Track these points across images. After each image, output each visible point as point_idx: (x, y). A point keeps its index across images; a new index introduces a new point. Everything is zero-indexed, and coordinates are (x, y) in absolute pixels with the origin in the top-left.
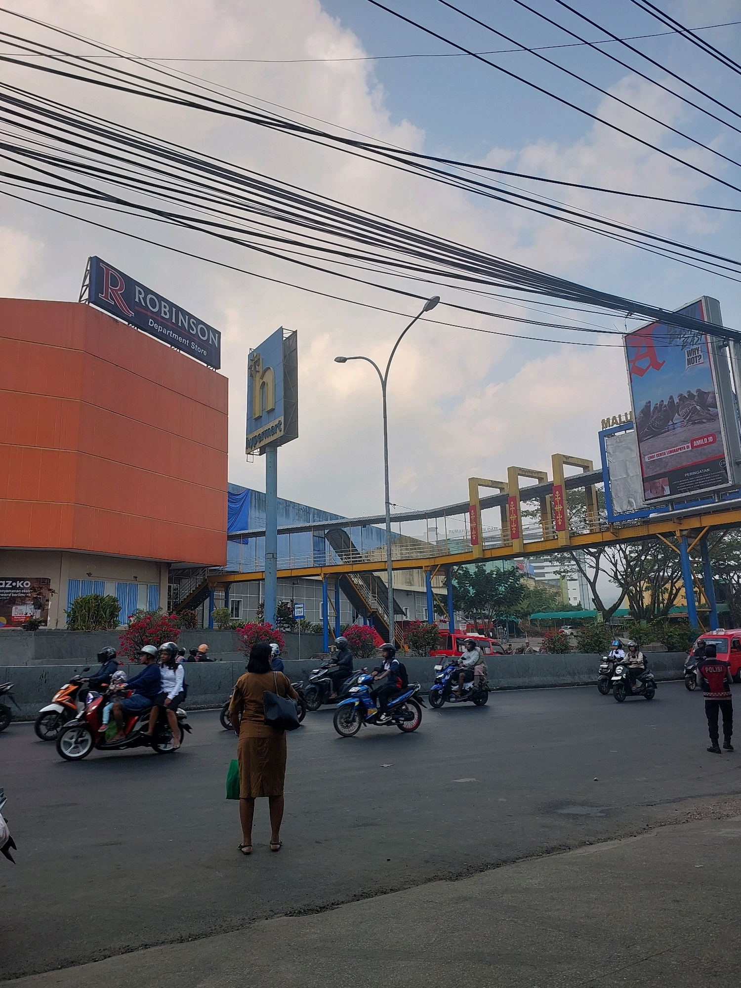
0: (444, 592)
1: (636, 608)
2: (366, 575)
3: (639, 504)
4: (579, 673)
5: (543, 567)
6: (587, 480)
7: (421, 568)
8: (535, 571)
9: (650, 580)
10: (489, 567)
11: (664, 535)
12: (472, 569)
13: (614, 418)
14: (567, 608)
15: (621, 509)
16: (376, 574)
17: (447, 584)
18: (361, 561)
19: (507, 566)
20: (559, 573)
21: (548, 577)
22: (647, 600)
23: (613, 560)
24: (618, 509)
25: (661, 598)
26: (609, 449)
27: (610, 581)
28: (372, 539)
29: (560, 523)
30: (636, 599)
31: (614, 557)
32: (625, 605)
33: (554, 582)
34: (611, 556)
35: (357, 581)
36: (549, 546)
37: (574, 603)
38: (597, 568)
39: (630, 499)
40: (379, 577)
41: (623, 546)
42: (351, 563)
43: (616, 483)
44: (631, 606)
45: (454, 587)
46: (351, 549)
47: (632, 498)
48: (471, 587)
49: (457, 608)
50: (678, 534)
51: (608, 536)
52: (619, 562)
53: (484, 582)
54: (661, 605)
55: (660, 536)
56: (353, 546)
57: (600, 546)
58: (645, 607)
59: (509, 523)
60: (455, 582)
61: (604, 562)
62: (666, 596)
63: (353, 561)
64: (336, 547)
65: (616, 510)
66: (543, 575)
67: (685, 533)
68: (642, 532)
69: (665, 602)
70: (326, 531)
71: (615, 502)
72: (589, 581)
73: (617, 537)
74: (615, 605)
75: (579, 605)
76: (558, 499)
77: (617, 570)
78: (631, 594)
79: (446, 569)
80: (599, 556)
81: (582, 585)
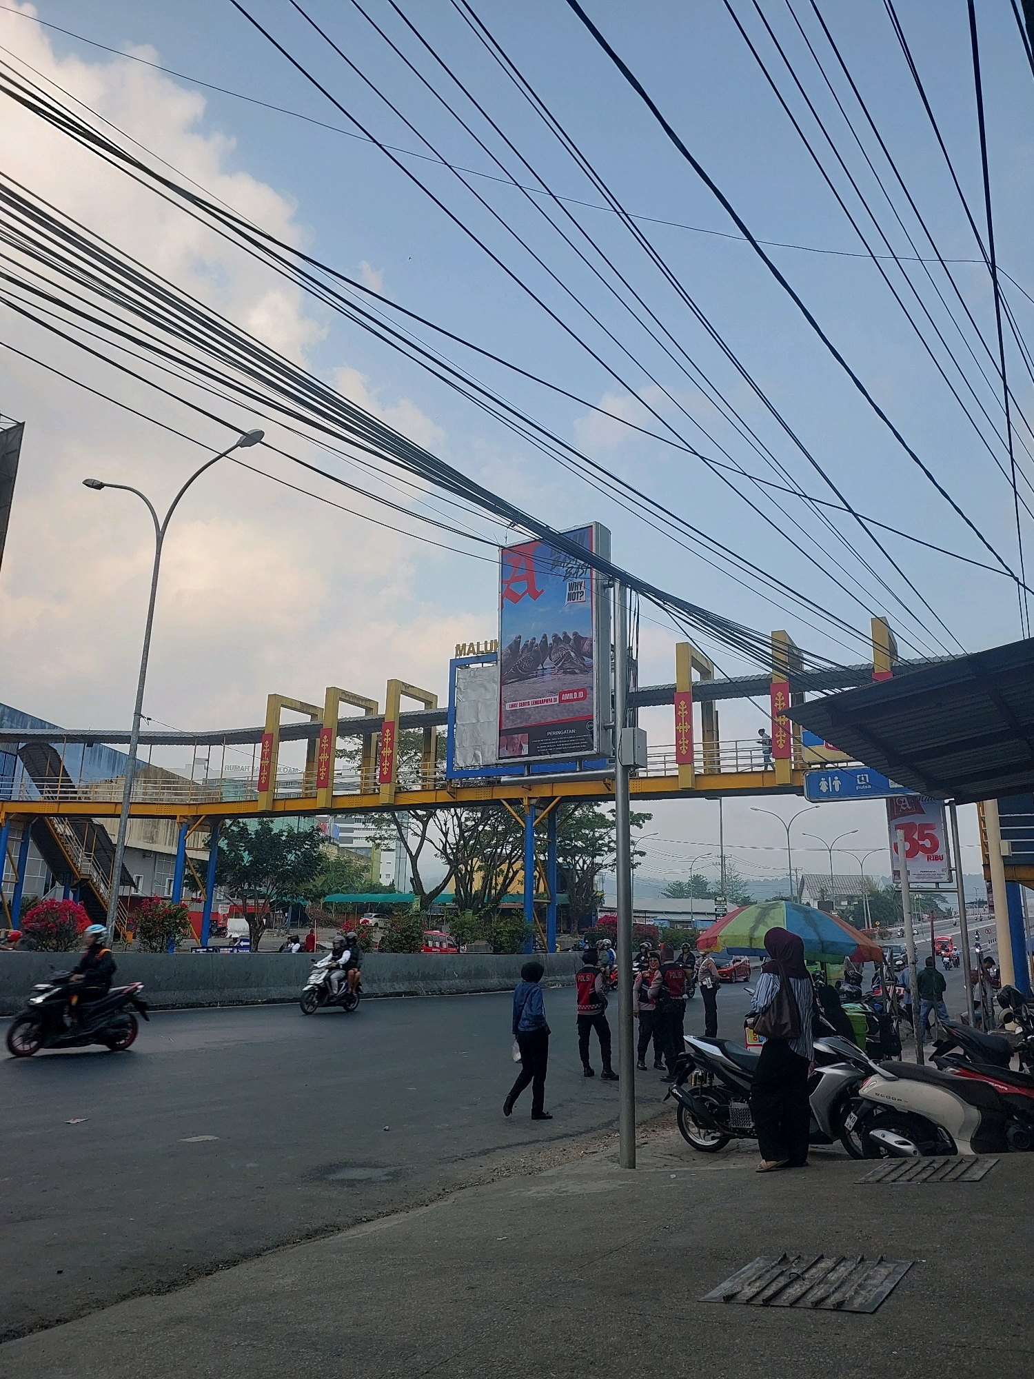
0: (205, 856)
1: (462, 893)
2: (81, 822)
3: (486, 760)
4: (379, 980)
5: (352, 830)
6: (428, 720)
7: (174, 817)
8: (341, 834)
9: (485, 858)
10: (279, 825)
11: (509, 801)
12: (253, 825)
13: (472, 645)
14: (375, 888)
15: (465, 763)
16: (96, 821)
17: (211, 845)
18: (75, 798)
19: (305, 825)
20: (373, 839)
21: (356, 844)
22: (477, 885)
23: (443, 827)
24: (460, 762)
25: (494, 882)
26: (460, 684)
27: (436, 855)
28: (99, 766)
29: (385, 773)
30: (464, 881)
31: (445, 824)
32: (451, 889)
33: (364, 852)
34: (442, 823)
35: (63, 829)
36: (367, 802)
37: (385, 882)
38: (423, 837)
39: (476, 751)
40: (101, 827)
41: (458, 810)
42: (57, 800)
43: (463, 728)
44: (457, 891)
45: (220, 849)
46: (60, 778)
47: (479, 750)
48: (247, 852)
49: (220, 881)
50: (525, 802)
51: (443, 797)
52: (451, 831)
53: (267, 845)
54: (493, 892)
55: (504, 802)
56: (65, 773)
57: (431, 809)
58: (473, 892)
59: (316, 765)
60: (223, 844)
61: (433, 831)
62: (500, 880)
63: (60, 798)
64: (36, 773)
65: (458, 764)
66: (350, 840)
67: (534, 801)
68: (484, 795)
69: (499, 888)
70: (21, 745)
71: (457, 752)
72: (410, 854)
73: (454, 798)
74: (437, 888)
75: (392, 885)
76: (387, 740)
77: (447, 841)
78: (460, 875)
79: (214, 823)
80: (428, 821)
81: (400, 858)
